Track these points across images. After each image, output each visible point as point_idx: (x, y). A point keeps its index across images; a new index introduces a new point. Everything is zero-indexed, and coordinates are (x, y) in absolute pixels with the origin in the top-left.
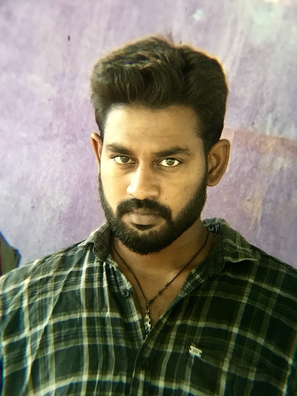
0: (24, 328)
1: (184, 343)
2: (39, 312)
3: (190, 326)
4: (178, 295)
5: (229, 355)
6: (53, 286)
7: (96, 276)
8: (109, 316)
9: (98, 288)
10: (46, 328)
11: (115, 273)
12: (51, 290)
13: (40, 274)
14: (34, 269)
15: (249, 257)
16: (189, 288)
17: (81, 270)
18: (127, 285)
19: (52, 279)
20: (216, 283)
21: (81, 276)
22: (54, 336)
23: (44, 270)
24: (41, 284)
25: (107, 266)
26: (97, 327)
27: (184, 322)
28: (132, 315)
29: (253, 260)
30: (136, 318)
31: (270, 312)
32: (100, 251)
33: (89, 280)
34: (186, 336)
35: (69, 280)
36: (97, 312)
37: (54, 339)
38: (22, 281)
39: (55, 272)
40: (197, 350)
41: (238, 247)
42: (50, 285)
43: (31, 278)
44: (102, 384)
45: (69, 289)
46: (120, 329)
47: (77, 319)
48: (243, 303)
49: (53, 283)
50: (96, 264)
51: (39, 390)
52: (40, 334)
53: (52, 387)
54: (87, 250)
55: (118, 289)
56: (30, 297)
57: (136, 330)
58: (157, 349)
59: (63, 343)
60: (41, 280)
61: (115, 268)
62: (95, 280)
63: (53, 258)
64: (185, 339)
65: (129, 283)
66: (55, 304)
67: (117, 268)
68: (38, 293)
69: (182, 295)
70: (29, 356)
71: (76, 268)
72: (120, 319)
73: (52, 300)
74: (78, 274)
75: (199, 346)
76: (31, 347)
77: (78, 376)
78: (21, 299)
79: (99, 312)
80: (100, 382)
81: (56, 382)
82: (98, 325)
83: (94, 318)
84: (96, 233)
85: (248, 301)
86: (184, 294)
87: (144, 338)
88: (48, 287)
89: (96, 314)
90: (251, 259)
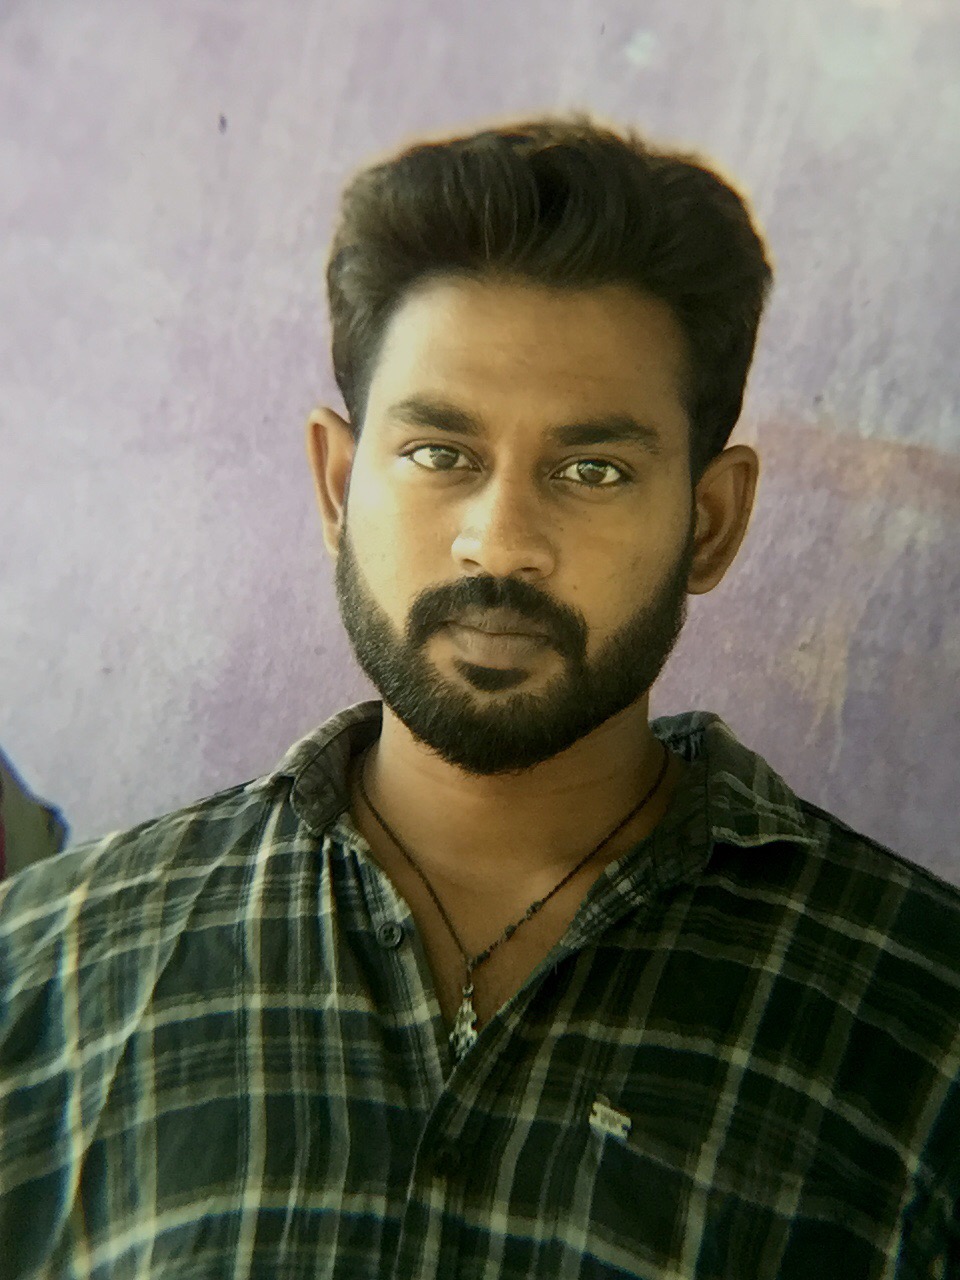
0: (61, 1043)
1: (574, 1093)
2: (111, 992)
3: (595, 1042)
4: (558, 943)
5: (718, 1135)
6: (160, 912)
7: (298, 881)
8: (336, 1007)
9: (303, 918)
10: (131, 1041)
11: (358, 873)
12: (152, 925)
13: (122, 873)
14: (102, 859)
15: (793, 832)
16: (596, 922)
17: (251, 864)
18: (397, 911)
19: (157, 890)
20: (681, 909)
21: (250, 881)
22: (157, 1066)
23: (134, 861)
24: (122, 905)
25: (336, 848)
26: (294, 1039)
27: (575, 1029)
28: (411, 1005)
29: (805, 840)
30: (422, 1012)
31: (851, 1005)
32: (313, 803)
33: (276, 894)
34: (581, 1071)
35: (212, 895)
36: (295, 992)
37: (157, 1077)
38: (60, 896)
39: (166, 869)
40: (616, 1115)
41: (759, 800)
42: (149, 908)
43: (91, 888)
44: (308, 1220)
45: (211, 922)
46: (369, 1049)
47: (229, 1015)
48: (770, 974)
49: (161, 904)
50: (299, 845)
51: (105, 1239)
52: (110, 1063)
53: (147, 1228)
54: (272, 802)
55: (369, 922)
56: (85, 946)
57: (421, 1049)
58: (487, 1110)
59: (184, 1090)
60: (121, 893)
61: (359, 854)
62: (293, 894)
63: (164, 827)
64: (578, 1082)
65: (402, 902)
66: (164, 965)
67: (367, 854)
68: (109, 933)
69: (572, 942)
70: (74, 1130)
71: (234, 857)
72: (370, 1017)
73: (155, 956)
74: (242, 875)
75: (621, 1104)
76: (82, 1103)
77: (232, 1193)
78: (55, 954)
79: (303, 992)
80: (299, 1214)
81: (159, 1212)
82: (299, 1034)
83: (286, 1010)
84: (302, 747)
85: (784, 968)
86: (578, 939)
87: (446, 1076)
88: (144, 914)
89: (294, 1001)
90: (797, 839)
